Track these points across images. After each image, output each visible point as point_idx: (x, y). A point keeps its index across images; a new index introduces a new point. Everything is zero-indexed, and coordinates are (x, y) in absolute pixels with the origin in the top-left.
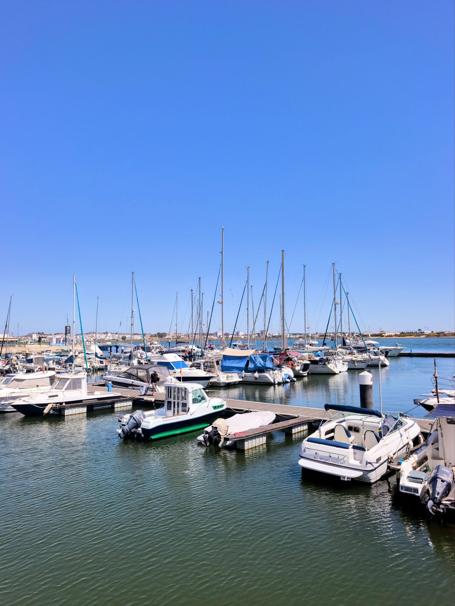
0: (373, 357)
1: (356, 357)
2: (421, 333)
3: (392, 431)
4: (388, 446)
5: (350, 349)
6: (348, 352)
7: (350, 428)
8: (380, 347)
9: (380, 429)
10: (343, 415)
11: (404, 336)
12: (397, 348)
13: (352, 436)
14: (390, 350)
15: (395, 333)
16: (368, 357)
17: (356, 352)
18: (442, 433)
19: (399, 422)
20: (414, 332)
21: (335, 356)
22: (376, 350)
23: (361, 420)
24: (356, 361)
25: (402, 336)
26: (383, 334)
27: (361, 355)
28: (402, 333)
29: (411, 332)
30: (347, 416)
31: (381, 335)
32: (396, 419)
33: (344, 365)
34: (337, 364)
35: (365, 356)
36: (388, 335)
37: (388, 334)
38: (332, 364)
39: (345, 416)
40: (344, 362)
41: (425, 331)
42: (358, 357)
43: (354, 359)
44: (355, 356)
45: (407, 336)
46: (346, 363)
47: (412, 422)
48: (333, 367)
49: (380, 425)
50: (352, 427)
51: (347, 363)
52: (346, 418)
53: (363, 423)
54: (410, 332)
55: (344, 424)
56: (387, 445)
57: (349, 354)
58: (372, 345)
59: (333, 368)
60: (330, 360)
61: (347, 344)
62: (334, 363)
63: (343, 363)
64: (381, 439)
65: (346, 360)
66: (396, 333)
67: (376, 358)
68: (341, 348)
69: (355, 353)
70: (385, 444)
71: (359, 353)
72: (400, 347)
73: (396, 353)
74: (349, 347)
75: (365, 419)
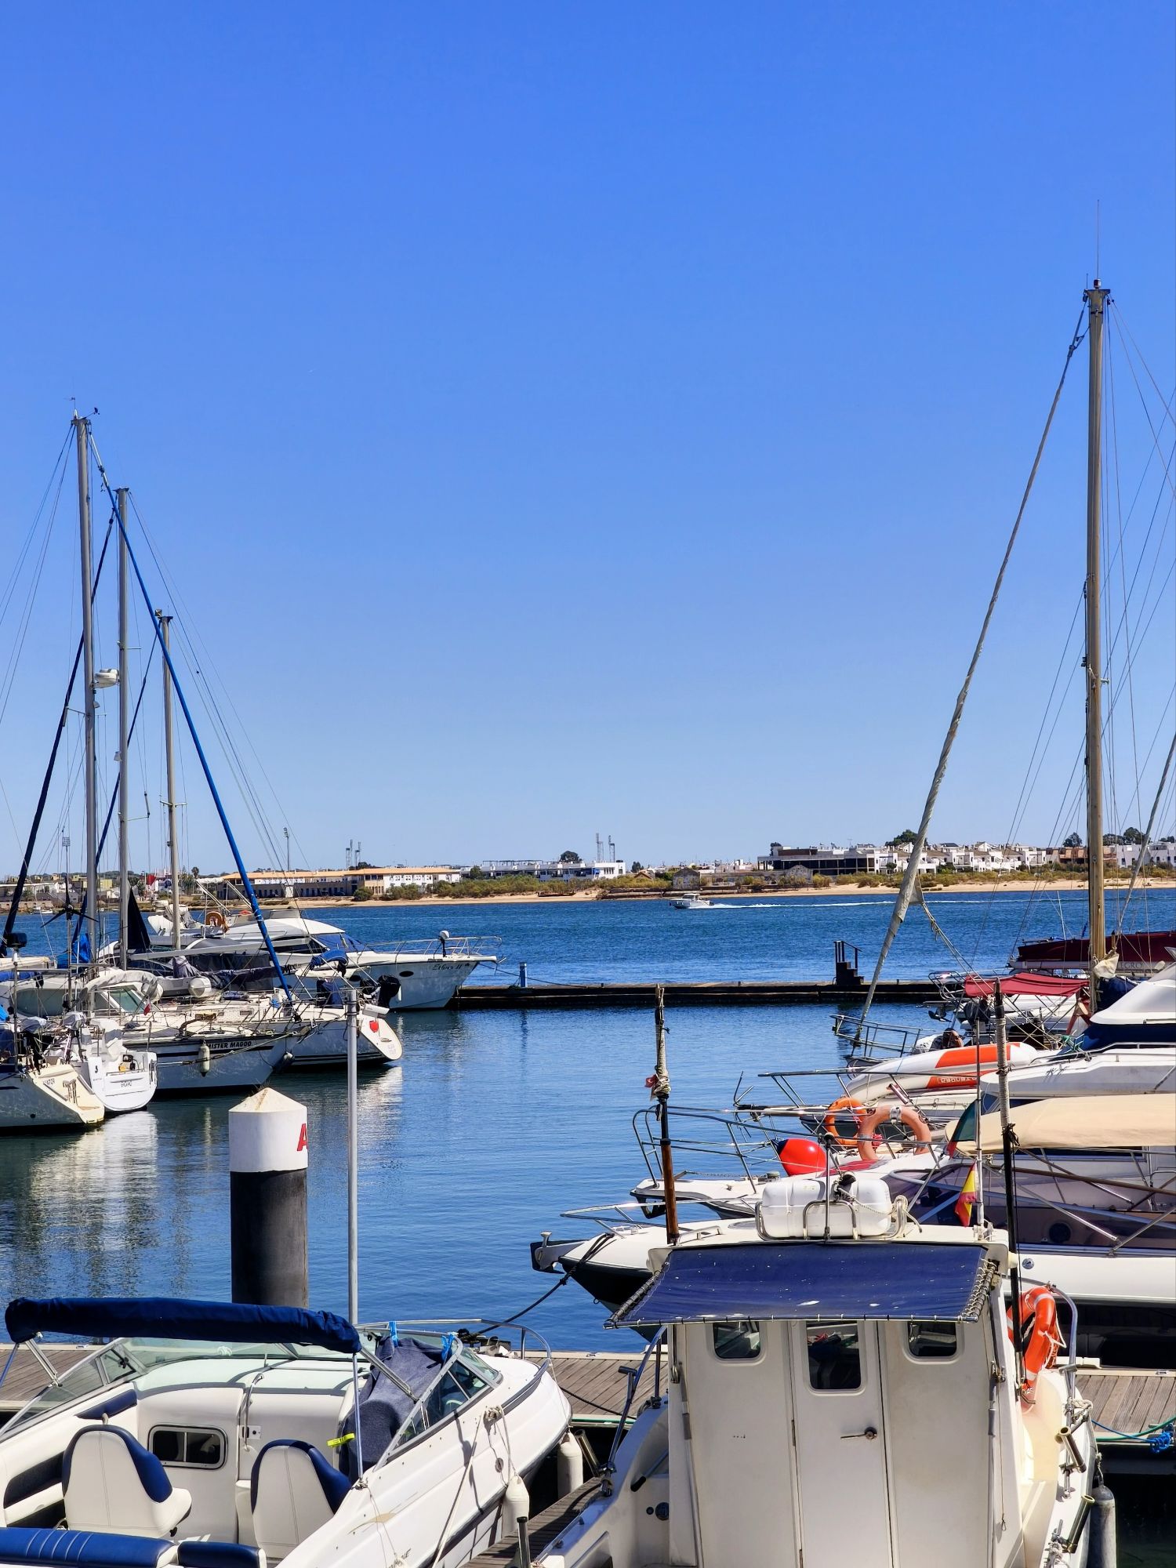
0: (310, 1013)
1: (210, 1018)
2: (578, 872)
3: (412, 1432)
4: (389, 1524)
5: (176, 972)
6: (160, 990)
7: (167, 1443)
8: (353, 957)
9: (347, 1426)
10: (124, 1362)
11: (486, 894)
12: (448, 958)
13: (175, 1490)
14: (404, 974)
15: (435, 875)
16: (277, 1015)
17: (208, 991)
18: (686, 1417)
19: (457, 1375)
20: (537, 866)
21: (79, 1016)
22: (328, 973)
23: (233, 1383)
24: (209, 1042)
25: (475, 895)
26: (369, 884)
27: (244, 1006)
28: (474, 874)
29: (524, 867)
30: (148, 1367)
31: (351, 888)
32: (438, 1358)
33: (133, 1067)
34: (93, 1061)
35: (264, 1008)
36: (393, 888)
37: (398, 884)
38: (60, 1067)
39: (134, 1371)
40: (131, 1052)
41: (597, 865)
42: (219, 1019)
43: (196, 1028)
44: (206, 1009)
45: (499, 893)
46: (144, 1058)
47: (529, 1370)
48: (66, 1085)
49: (345, 1406)
50: (174, 1434)
51: (152, 1056)
52: (142, 1384)
53: (247, 1402)
54: (516, 868)
55: (128, 1420)
56: (381, 1519)
57: (167, 998)
58: (303, 941)
59: (64, 1092)
60: (48, 1040)
61: (153, 941)
62: (75, 1056)
63: (131, 1058)
64: (350, 1488)
65: (150, 1035)
66: (442, 878)
67: (326, 1018)
68: (119, 965)
69: (200, 991)
70: (371, 1516)
71: (230, 994)
72: (464, 952)
73: (442, 990)
74: (167, 960)
75: (257, 1379)
